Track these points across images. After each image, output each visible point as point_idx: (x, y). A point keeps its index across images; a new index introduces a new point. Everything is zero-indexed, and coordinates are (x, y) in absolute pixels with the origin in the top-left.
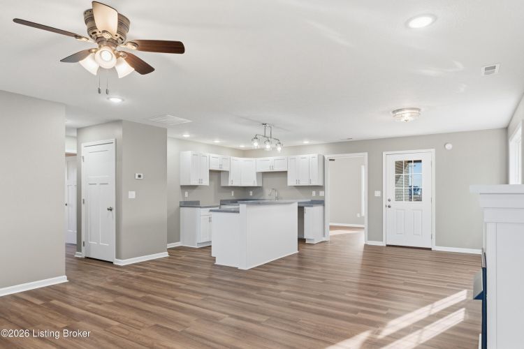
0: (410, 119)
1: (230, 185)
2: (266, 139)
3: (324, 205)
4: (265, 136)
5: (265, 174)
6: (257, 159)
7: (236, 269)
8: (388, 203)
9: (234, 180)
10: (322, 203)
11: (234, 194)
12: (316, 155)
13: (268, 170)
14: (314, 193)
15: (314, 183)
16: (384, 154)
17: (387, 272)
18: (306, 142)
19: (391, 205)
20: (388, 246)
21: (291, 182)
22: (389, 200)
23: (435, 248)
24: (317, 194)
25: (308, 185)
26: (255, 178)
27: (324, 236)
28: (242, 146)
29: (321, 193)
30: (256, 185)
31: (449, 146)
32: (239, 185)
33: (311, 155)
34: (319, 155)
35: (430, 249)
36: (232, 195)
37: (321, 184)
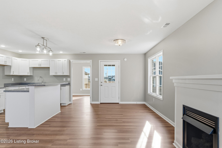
0: (121, 45)
1: (12, 74)
2: (44, 47)
3: (70, 86)
4: (43, 45)
5: (34, 68)
6: (30, 59)
7: (26, 129)
8: (101, 84)
9: (15, 72)
10: (69, 84)
11: (14, 79)
12: (66, 60)
13: (38, 66)
14: (64, 79)
15: (65, 74)
16: (99, 61)
17: (111, 117)
18: (61, 52)
19: (102, 85)
20: (101, 103)
21: (52, 73)
22: (102, 83)
23: (121, 103)
24: (66, 80)
25: (62, 74)
26: (28, 70)
27: (70, 101)
28: (20, 51)
29: (69, 79)
30: (29, 75)
31: (125, 60)
32: (18, 75)
33: (64, 60)
34: (68, 60)
35: (118, 103)
36: (12, 80)
37: (68, 74)
